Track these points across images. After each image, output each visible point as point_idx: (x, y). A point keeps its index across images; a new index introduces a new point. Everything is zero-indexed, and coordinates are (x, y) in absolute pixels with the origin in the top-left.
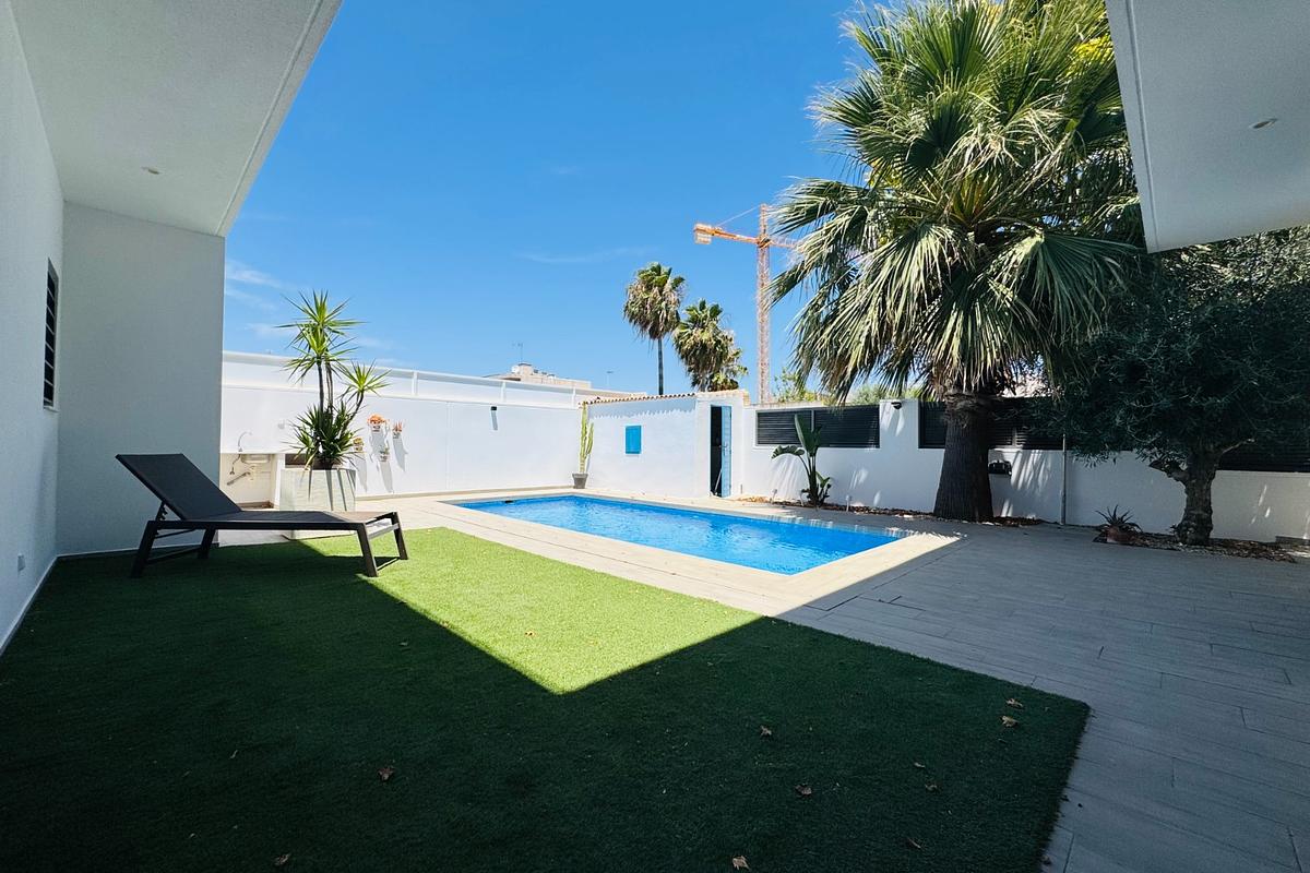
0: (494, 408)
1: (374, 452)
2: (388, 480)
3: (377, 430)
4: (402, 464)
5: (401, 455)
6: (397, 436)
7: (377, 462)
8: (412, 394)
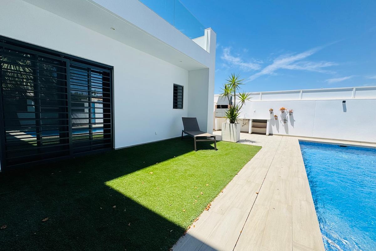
0: (344, 102)
1: (282, 120)
2: (287, 129)
3: (283, 112)
4: (292, 124)
5: (292, 121)
6: (290, 115)
7: (283, 123)
8: (300, 99)
